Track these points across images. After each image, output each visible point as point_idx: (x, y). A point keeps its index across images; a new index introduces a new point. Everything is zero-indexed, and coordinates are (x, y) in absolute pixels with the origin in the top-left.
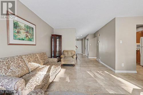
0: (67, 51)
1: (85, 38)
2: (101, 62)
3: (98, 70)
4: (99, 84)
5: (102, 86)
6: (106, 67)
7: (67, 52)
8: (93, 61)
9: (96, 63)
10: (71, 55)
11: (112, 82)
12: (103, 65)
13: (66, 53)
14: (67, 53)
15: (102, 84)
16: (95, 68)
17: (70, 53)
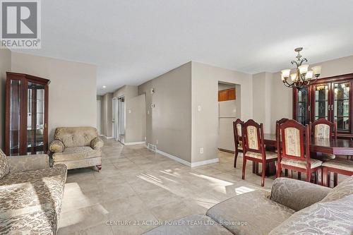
0: (71, 131)
1: (112, 95)
2: (157, 151)
3: (160, 169)
4: (176, 197)
5: (182, 198)
6: (173, 160)
7: (71, 133)
8: (138, 150)
9: (146, 154)
10: (84, 142)
11: (195, 185)
12: (163, 157)
13: (67, 137)
14: (69, 135)
15: (180, 194)
16: (152, 166)
17: (80, 136)
